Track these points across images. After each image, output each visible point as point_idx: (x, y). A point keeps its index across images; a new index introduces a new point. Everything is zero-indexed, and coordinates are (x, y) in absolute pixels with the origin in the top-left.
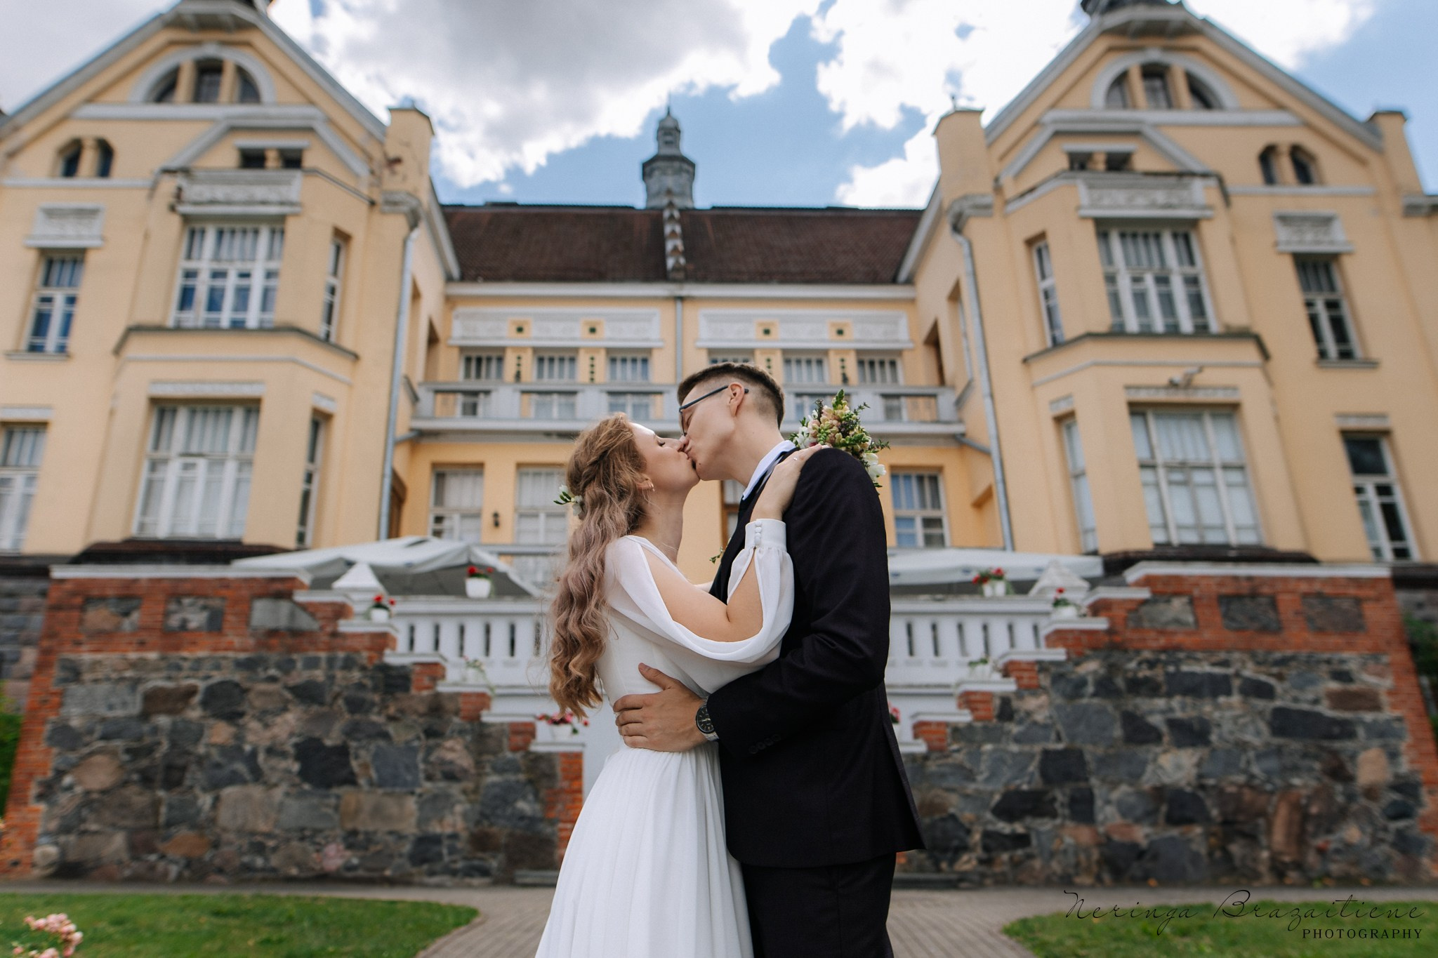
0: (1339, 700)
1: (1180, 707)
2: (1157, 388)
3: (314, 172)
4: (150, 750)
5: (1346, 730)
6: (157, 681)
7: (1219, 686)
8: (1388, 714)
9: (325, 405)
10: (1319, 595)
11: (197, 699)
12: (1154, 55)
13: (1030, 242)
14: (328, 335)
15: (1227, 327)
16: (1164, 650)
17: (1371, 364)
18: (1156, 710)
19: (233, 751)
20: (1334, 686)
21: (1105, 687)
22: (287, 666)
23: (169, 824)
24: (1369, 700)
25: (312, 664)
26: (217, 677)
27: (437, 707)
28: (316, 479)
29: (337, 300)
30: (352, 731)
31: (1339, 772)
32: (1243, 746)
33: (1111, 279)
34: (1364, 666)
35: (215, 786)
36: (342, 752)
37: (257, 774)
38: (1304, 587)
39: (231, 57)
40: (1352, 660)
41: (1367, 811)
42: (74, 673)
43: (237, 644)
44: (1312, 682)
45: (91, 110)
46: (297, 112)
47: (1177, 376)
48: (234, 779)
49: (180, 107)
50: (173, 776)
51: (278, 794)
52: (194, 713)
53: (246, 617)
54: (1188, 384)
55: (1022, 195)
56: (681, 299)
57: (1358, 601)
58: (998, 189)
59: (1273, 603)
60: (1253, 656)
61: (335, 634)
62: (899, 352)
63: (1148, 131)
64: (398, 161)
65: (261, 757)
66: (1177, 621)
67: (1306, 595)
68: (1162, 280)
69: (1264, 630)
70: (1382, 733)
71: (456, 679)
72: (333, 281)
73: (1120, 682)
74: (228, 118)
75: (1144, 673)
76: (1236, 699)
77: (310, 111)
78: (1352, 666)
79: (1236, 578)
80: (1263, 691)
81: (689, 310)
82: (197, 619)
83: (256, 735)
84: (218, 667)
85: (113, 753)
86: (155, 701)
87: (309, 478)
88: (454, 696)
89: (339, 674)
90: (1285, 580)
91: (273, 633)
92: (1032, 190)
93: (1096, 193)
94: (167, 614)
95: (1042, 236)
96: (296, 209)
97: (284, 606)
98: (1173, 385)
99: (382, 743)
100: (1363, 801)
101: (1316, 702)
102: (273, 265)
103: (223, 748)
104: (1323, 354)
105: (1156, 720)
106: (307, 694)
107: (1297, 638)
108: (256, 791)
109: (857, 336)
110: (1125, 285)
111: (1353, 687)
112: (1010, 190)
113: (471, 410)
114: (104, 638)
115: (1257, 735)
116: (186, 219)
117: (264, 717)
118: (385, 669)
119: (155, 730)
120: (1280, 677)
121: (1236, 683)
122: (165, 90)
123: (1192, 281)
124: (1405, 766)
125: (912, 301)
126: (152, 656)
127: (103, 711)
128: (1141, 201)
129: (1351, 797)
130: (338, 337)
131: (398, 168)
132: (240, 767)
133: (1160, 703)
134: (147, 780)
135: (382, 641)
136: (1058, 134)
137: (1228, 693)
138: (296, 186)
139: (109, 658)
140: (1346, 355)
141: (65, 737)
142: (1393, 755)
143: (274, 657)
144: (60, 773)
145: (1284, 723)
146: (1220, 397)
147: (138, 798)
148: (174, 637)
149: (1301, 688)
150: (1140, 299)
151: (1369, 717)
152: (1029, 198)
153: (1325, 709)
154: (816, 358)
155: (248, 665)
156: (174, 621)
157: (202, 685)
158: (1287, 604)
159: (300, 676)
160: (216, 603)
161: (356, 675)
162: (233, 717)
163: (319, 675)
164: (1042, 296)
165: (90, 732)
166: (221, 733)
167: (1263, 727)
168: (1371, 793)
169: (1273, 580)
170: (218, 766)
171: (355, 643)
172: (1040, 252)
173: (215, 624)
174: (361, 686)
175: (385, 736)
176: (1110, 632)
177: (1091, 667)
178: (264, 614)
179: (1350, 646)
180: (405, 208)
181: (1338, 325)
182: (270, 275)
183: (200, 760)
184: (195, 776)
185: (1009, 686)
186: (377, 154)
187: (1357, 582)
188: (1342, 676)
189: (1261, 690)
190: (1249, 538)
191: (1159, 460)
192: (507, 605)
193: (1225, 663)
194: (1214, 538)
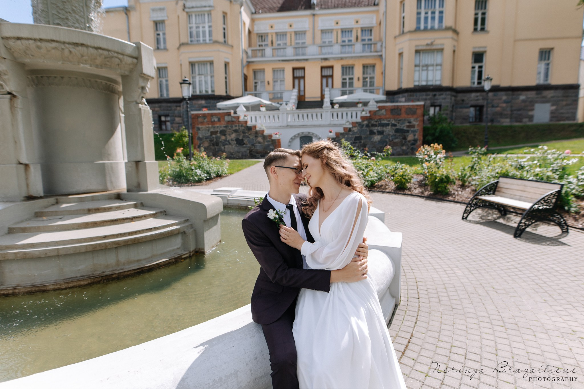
0: (408, 126)
1: (380, 129)
2: (424, 46)
5: (408, 131)
6: (212, 130)
7: (387, 125)
8: (416, 128)
9: (227, 60)
10: (409, 108)
13: (401, 2)
14: (225, 42)
15: (446, 27)
16: (379, 119)
17: (488, 32)
18: (375, 129)
19: (226, 140)
20: (408, 124)
21: (367, 126)
24: (413, 126)
25: (236, 126)
26: (221, 129)
28: (227, 78)
29: (226, 31)
30: (244, 137)
31: (405, 138)
32: (389, 135)
33: (419, 14)
34: (414, 121)
35: (224, 146)
36: (243, 140)
37: (230, 144)
38: (407, 107)
40: (412, 120)
41: (408, 144)
42: (199, 129)
43: (223, 123)
44: (404, 124)
47: (429, 42)
48: (227, 144)
50: (217, 144)
51: (234, 146)
52: (219, 135)
53: (224, 119)
54: (432, 44)
56: (314, 15)
57: (416, 109)
59: (401, 110)
60: (395, 119)
61: (239, 121)
62: (373, 27)
65: (230, 141)
66: (382, 114)
68: (433, 13)
69: (398, 115)
70: (414, 132)
72: (224, 26)
73: (370, 125)
75: (375, 123)
76: (390, 127)
78: (412, 121)
79: (395, 106)
81: (316, 18)
82: (216, 120)
83: (229, 137)
85: (207, 141)
86: (212, 133)
88: (259, 131)
89: (240, 128)
90: (404, 105)
94: (211, 119)
95: (404, 1)
96: (213, 8)
97: (230, 117)
98: (427, 45)
99: (248, 138)
101: (404, 127)
102: (210, 24)
103: (224, 140)
104: (475, 30)
105: (375, 131)
106: (236, 131)
107: (404, 116)
109: (362, 23)
110: (423, 15)
111: (411, 124)
114: (202, 123)
115: (392, 133)
116: (187, 12)
118: (248, 127)
119: (213, 137)
120: (398, 123)
121: (390, 124)
123: (441, 12)
124: (416, 137)
125: (377, 11)
126: (210, 126)
127: (205, 135)
129: (405, 142)
130: (227, 42)
133: (376, 128)
134: (213, 145)
135: (246, 122)
138: (212, 1)
139: (204, 126)
140: (483, 29)
141: (200, 139)
142: (415, 135)
143: (230, 125)
144: (200, 144)
145: (397, 131)
146: (439, 47)
148: (213, 123)
149: (402, 125)
150: (426, 19)
151: (412, 129)
153: (405, 128)
154: (350, 30)
155: (226, 127)
156: (213, 120)
158: (403, 110)
159: (234, 128)
160: (219, 117)
162: (225, 135)
163: (237, 128)
164: (402, 18)
165: (203, 138)
166: (223, 137)
167: (393, 131)
168: (409, 141)
169: (401, 106)
170: (224, 143)
171: (242, 123)
172: (404, 4)
173: (219, 120)
174: (244, 130)
176: (370, 116)
177: (366, 122)
178: (227, 118)
179: (413, 117)
180: (239, 3)
181: (483, 20)
182: (210, 27)
184: (220, 144)
185: (351, 126)
187: (417, 105)
188: (410, 122)
189: (395, 125)
190: (438, 83)
191: (421, 64)
192: (269, 112)
193: (389, 121)
194: (430, 83)
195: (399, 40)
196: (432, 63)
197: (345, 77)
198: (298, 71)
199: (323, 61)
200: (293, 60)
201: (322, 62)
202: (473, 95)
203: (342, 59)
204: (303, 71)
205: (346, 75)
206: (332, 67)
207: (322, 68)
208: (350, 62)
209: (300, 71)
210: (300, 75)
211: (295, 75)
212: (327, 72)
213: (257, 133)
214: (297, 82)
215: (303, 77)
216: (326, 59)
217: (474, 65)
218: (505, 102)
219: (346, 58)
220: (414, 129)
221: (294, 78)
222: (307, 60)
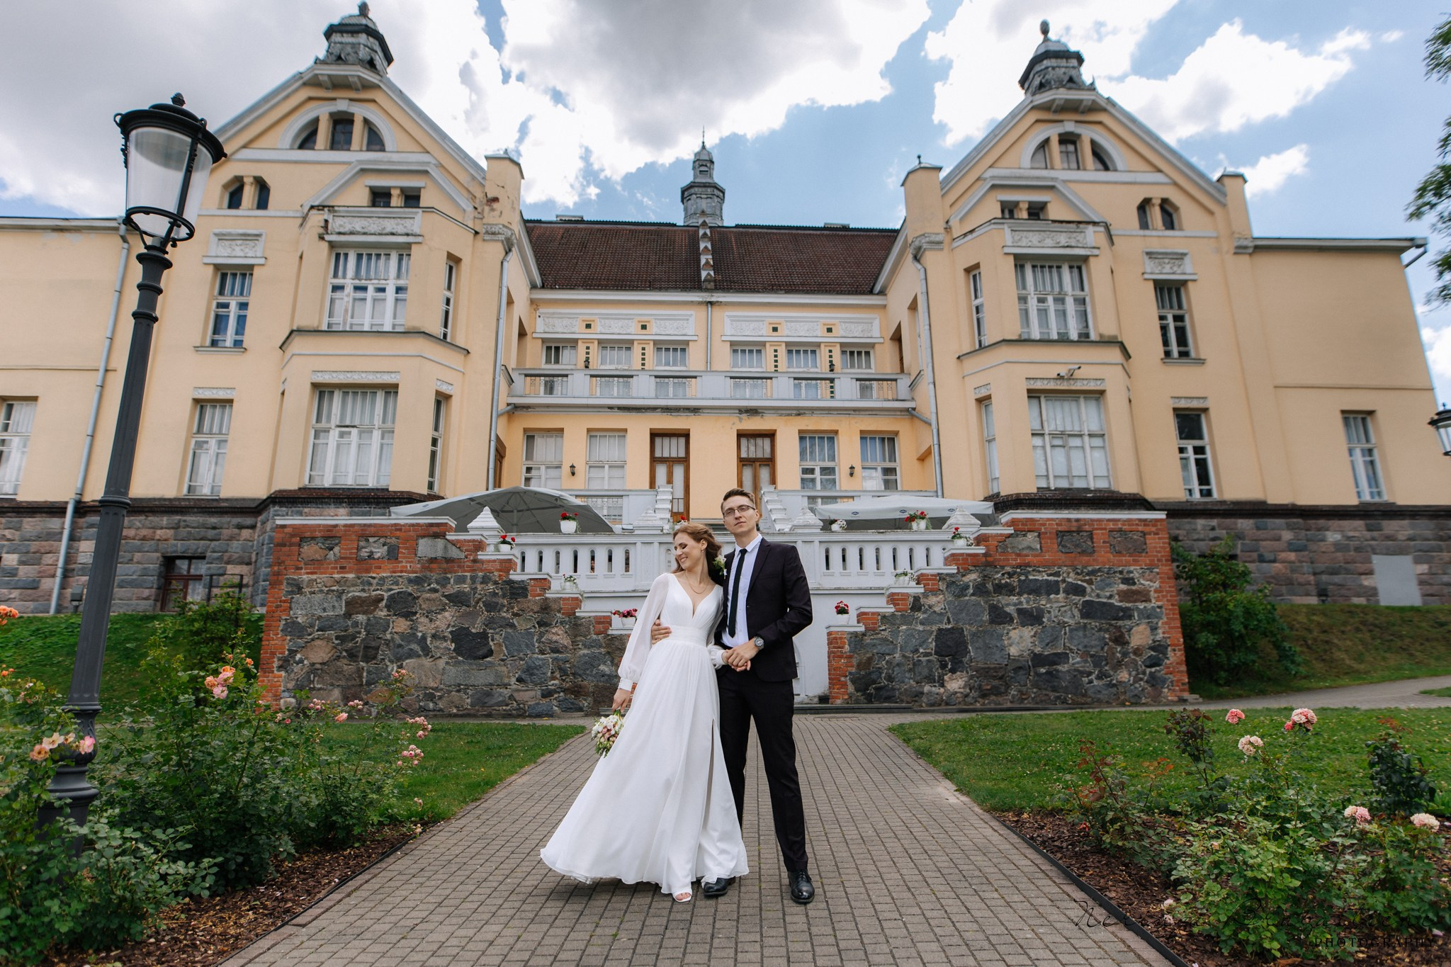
1: (1026, 602)
2: (1048, 379)
3: (430, 210)
4: (353, 637)
5: (1127, 614)
6: (355, 593)
8: (1154, 604)
9: (445, 389)
10: (1119, 529)
11: (384, 603)
12: (1069, 127)
13: (968, 271)
14: (445, 335)
15: (1101, 335)
16: (1019, 566)
17: (1199, 360)
18: (1010, 603)
19: (410, 637)
20: (1123, 587)
21: (980, 590)
22: (444, 582)
23: (369, 684)
24: (1144, 596)
25: (461, 580)
26: (396, 589)
27: (546, 607)
28: (440, 443)
29: (451, 308)
30: (489, 623)
31: (1120, 640)
32: (1063, 624)
34: (1143, 576)
35: (399, 659)
36: (484, 636)
37: (427, 651)
38: (1111, 526)
39: (360, 112)
40: (1136, 572)
41: (1134, 662)
42: (298, 588)
43: (409, 567)
44: (1109, 585)
45: (246, 154)
46: (415, 159)
48: (412, 654)
49: (321, 153)
50: (370, 653)
51: (441, 663)
52: (382, 613)
53: (414, 550)
55: (965, 235)
56: (711, 303)
57: (1144, 534)
58: (948, 229)
59: (1091, 535)
61: (475, 561)
62: (873, 345)
63: (1059, 186)
64: (496, 200)
65: (429, 640)
66: (1029, 548)
67: (1110, 530)
68: (1060, 300)
69: (1084, 553)
70: (1148, 615)
71: (558, 588)
72: (448, 294)
73: (990, 586)
74: (360, 162)
75: (1006, 580)
77: (424, 157)
78: (1136, 575)
79: (1070, 520)
80: (1079, 591)
81: (717, 311)
82: (380, 552)
83: (424, 626)
84: (397, 583)
85: (329, 639)
86: (354, 606)
87: (434, 442)
88: (557, 600)
89: (479, 587)
90: (1100, 521)
91: (433, 560)
92: (972, 231)
93: (1017, 236)
94: (359, 549)
95: (977, 266)
96: (419, 239)
97: (440, 543)
99: (509, 630)
100: (1132, 656)
102: (401, 283)
103: (402, 635)
104: (1168, 353)
105: (1010, 610)
106: (457, 600)
107: (1103, 558)
108: (427, 662)
109: (842, 333)
110: (1033, 304)
111: (1134, 588)
112: (957, 232)
113: (550, 389)
114: (316, 565)
115: (1072, 618)
116: (332, 245)
117: (429, 614)
118: (511, 583)
119: (356, 624)
120: (1089, 583)
121: (1063, 586)
122: (307, 139)
123: (1080, 301)
124: (1160, 636)
125: (884, 307)
126: (351, 576)
127: (319, 612)
128: (1049, 242)
129: (1125, 654)
130: (453, 337)
131: (495, 205)
132: (415, 647)
133: (1014, 599)
134: (352, 656)
135: (507, 565)
136: (994, 187)
137: (1057, 593)
138: (417, 221)
139: (321, 578)
141: (294, 629)
142: (1154, 629)
143: (435, 576)
144: (293, 653)
145: (1088, 610)
146: (1091, 386)
147: (348, 667)
148: (364, 564)
150: (1043, 313)
151: (1141, 606)
152: (970, 237)
153: (1115, 601)
154: (810, 349)
155: (417, 581)
156: (364, 553)
157: (386, 595)
158: (1100, 536)
159: (452, 588)
160: (393, 541)
161: (491, 587)
162: (408, 615)
163: (466, 587)
164: (974, 311)
165: (312, 626)
166: (401, 625)
167: (1076, 611)
168: (1138, 651)
169: (1092, 522)
170: (400, 646)
171: (490, 567)
172: (975, 278)
173: (393, 554)
174: (495, 594)
175: (512, 626)
177: (973, 577)
178: (426, 548)
179: (1136, 562)
180: (502, 237)
181: (1182, 334)
182: (399, 290)
183: (387, 643)
184: (384, 652)
185: (920, 590)
186: (479, 195)
188: (1129, 581)
189: (1077, 590)
190: (1102, 484)
191: (1047, 432)
192: (589, 537)
193: (1057, 574)
194: (1079, 484)
196: (1077, 428)
197: (809, 465)
198: (666, 440)
199: (744, 416)
200: (653, 409)
201: (741, 419)
203: (800, 412)
204: (682, 440)
205: (813, 459)
206: (771, 435)
207: (741, 435)
208: (825, 424)
209: (674, 440)
210: (674, 455)
211: (658, 454)
212: (759, 449)
214: (661, 471)
215: (685, 461)
216: (753, 412)
217: (1184, 443)
218: (1291, 547)
219: (813, 410)
221: (654, 460)
222: (695, 410)
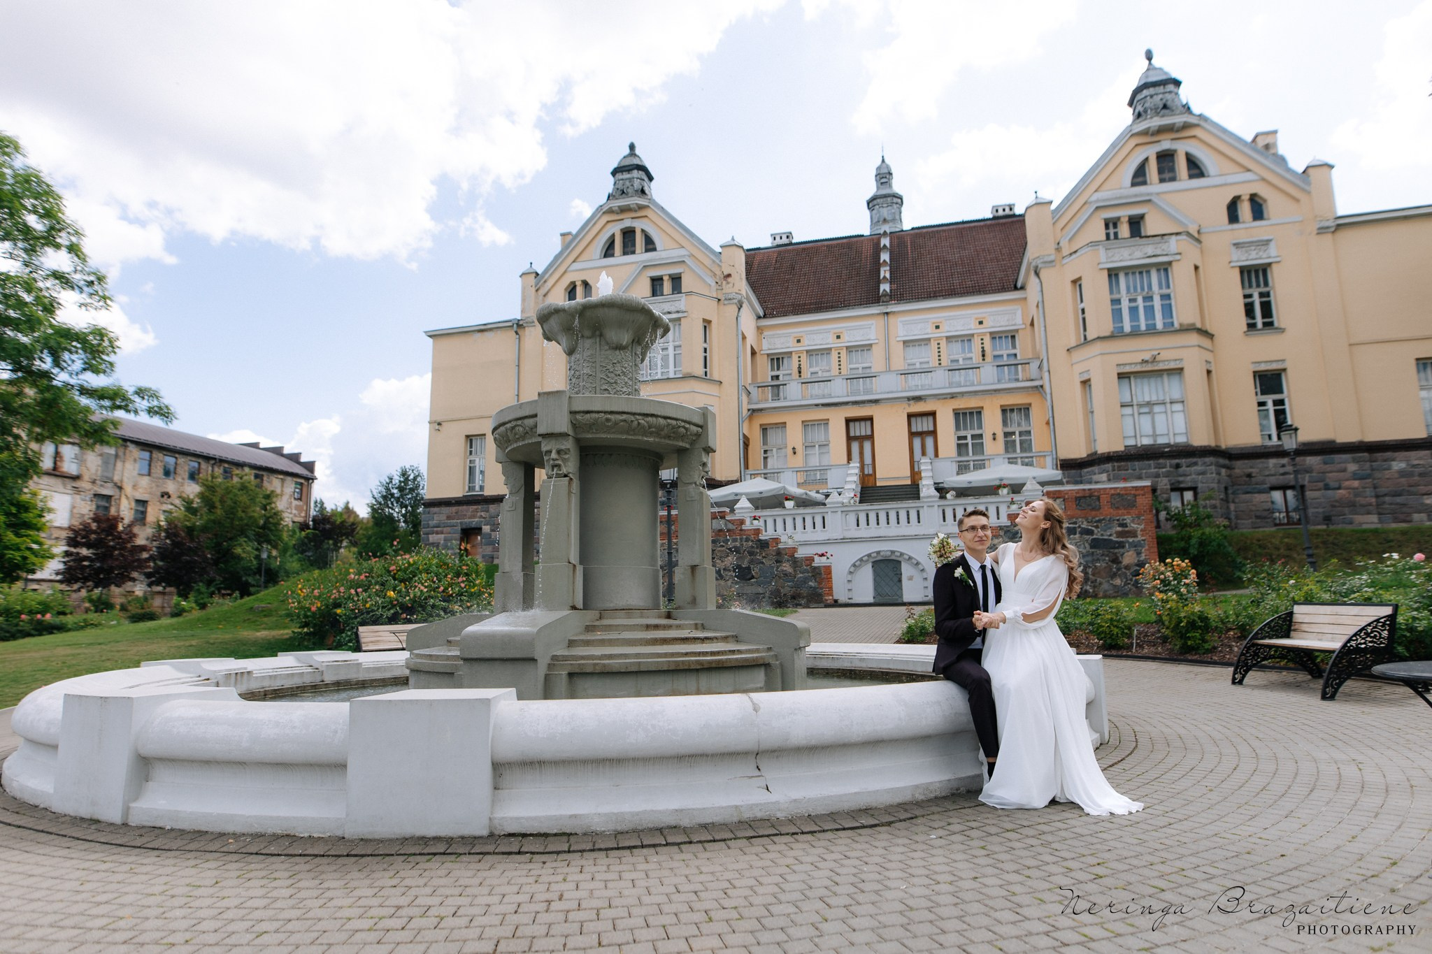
0: (1119, 534)
2: (1136, 364)
3: (689, 293)
5: (1121, 545)
8: (1140, 538)
10: (1119, 494)
12: (1165, 145)
13: (1073, 282)
14: (706, 374)
15: (1181, 325)
17: (1282, 330)
20: (1119, 529)
22: (726, 542)
24: (1133, 534)
29: (708, 354)
30: (751, 562)
31: (1116, 560)
33: (1116, 302)
34: (1133, 521)
36: (749, 568)
37: (721, 577)
38: (1113, 492)
39: (639, 225)
40: (1128, 519)
41: (1125, 574)
44: (1110, 528)
45: (577, 266)
46: (675, 254)
47: (1147, 356)
49: (618, 258)
54: (1154, 360)
55: (1071, 254)
56: (887, 313)
57: (1135, 496)
58: (1059, 250)
59: (1099, 498)
60: (1087, 520)
61: (741, 530)
62: (1017, 331)
63: (1155, 199)
64: (729, 275)
65: (722, 571)
67: (1112, 495)
68: (1148, 298)
69: (1093, 509)
70: (1135, 546)
72: (705, 345)
74: (642, 261)
76: (1077, 536)
77: (682, 252)
78: (1128, 521)
79: (1084, 490)
81: (892, 319)
88: (785, 549)
89: (745, 543)
90: (1105, 489)
91: (720, 531)
92: (1078, 251)
93: (1110, 253)
95: (1081, 278)
96: (685, 314)
97: (723, 521)
98: (1144, 362)
99: (761, 565)
100: (1124, 570)
101: (1111, 535)
102: (677, 342)
104: (1252, 326)
107: (1107, 511)
109: (991, 324)
110: (1125, 305)
111: (1127, 529)
112: (1066, 251)
113: (776, 396)
117: (721, 558)
118: (760, 540)
120: (1097, 527)
121: (1079, 530)
122: (609, 250)
123: (1166, 297)
124: (1143, 558)
125: (1025, 299)
128: (1138, 254)
129: (1119, 569)
130: (711, 375)
131: (729, 280)
135: (757, 531)
136: (1098, 208)
138: (681, 302)
140: (1269, 325)
142: (1139, 554)
143: (722, 539)
145: (1096, 544)
146: (1172, 365)
149: (1105, 530)
150: (1134, 311)
151: (1131, 540)
152: (1075, 256)
153: (1114, 538)
154: (967, 339)
158: (1104, 499)
159: (731, 545)
161: (750, 543)
164: (1080, 312)
167: (1087, 545)
168: (1127, 567)
169: (1100, 489)
171: (749, 533)
172: (1080, 286)
174: (752, 547)
175: (762, 562)
178: (716, 524)
179: (1128, 513)
180: (735, 301)
181: (1267, 309)
182: (676, 347)
186: (718, 273)
187: (1136, 488)
188: (1123, 525)
189: (1090, 532)
190: (1181, 439)
191: (1135, 403)
192: (801, 511)
193: (1075, 523)
194: (1161, 441)
195: (1078, 355)
196: (1161, 398)
197: (962, 433)
198: (857, 424)
199: (912, 402)
200: (846, 403)
201: (909, 405)
202: (1272, 462)
203: (953, 396)
204: (869, 423)
205: (965, 429)
206: (933, 414)
207: (910, 416)
208: (972, 403)
209: (863, 423)
210: (863, 434)
211: (852, 434)
212: (922, 425)
213: (779, 553)
214: (855, 446)
215: (871, 438)
216: (918, 399)
217: (1262, 398)
218: (1355, 476)
219: (963, 394)
220: (1136, 540)
221: (850, 439)
222: (876, 401)
